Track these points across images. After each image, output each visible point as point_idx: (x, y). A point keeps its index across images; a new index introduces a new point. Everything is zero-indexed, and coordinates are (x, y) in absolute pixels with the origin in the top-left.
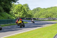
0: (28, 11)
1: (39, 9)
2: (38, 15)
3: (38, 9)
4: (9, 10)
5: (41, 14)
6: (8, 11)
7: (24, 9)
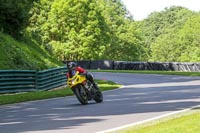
0: (119, 24)
1: (178, 14)
2: (175, 46)
3: (171, 16)
4: (21, 20)
5: (191, 40)
6: (14, 23)
7: (99, 14)
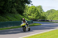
2: (52, 17)
4: (23, 12)
5: (55, 16)
6: (21, 12)
7: (38, 11)
